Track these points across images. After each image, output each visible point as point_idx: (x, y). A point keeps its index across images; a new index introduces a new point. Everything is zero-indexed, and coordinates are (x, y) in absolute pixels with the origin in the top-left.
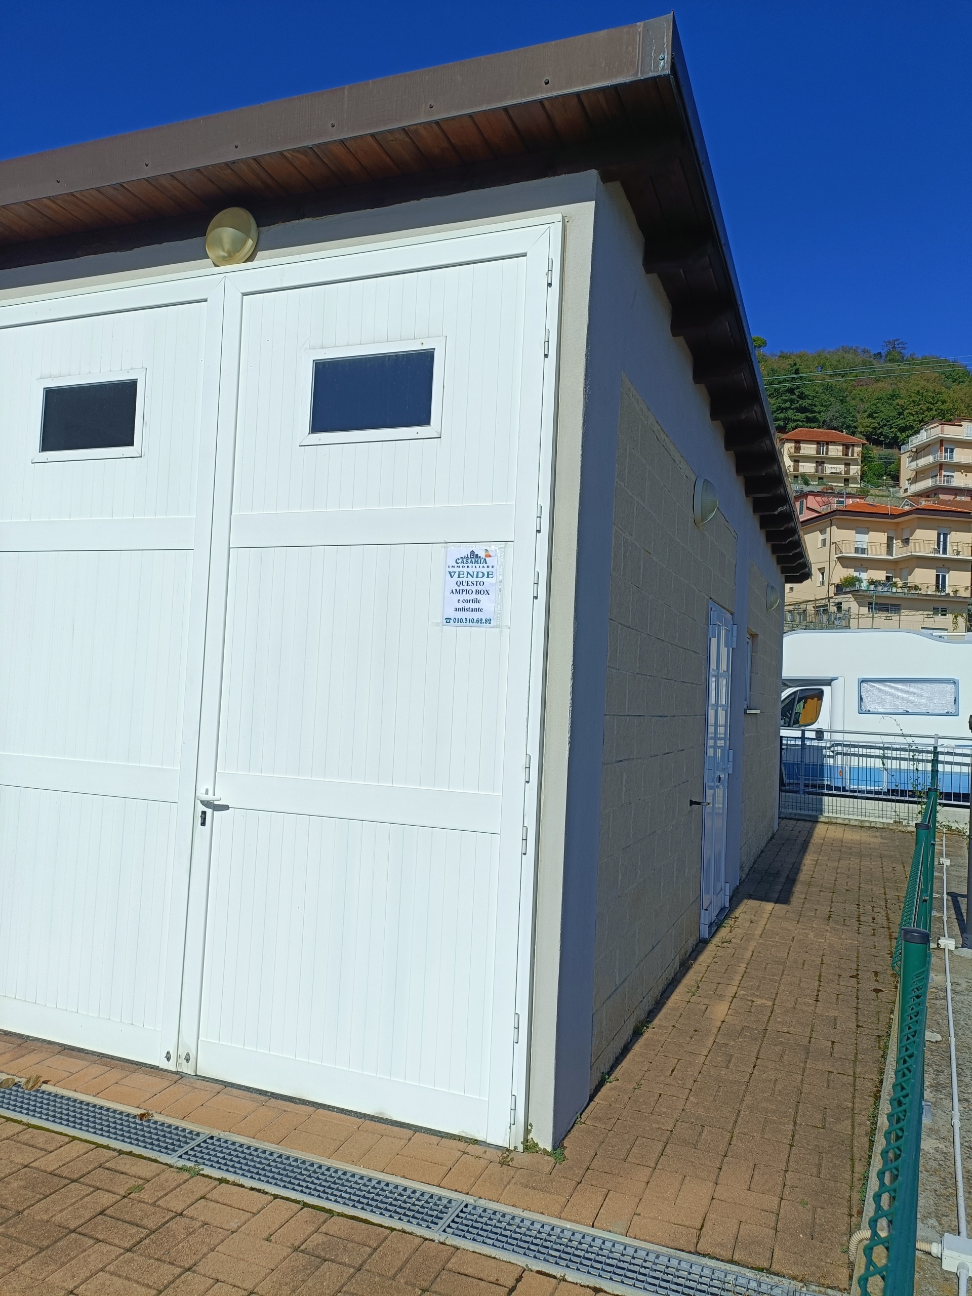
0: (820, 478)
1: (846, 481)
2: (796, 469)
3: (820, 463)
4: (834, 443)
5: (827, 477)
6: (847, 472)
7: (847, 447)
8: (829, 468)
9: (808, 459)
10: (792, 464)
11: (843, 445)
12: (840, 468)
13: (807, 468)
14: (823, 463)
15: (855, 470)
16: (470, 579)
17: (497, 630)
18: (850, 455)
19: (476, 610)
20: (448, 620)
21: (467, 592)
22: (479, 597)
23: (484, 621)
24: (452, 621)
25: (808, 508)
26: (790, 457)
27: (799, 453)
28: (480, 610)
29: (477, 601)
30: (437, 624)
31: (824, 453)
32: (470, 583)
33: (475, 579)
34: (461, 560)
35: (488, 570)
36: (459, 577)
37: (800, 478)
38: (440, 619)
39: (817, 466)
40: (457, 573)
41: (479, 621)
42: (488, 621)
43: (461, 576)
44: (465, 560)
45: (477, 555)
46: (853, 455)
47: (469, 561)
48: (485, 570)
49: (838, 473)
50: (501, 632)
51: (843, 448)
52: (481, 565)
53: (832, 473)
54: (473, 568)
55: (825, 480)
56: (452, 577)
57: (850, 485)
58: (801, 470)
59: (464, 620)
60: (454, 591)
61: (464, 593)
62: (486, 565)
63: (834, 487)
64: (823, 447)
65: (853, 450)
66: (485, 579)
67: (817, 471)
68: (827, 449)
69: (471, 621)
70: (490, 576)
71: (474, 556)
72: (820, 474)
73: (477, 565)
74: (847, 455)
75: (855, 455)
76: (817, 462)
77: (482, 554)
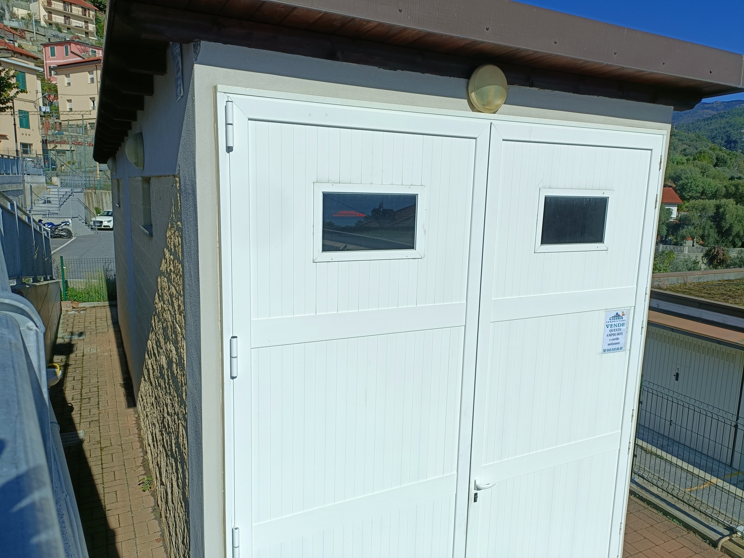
0: (68, 29)
1: (87, 33)
2: (50, 18)
3: (67, 17)
4: (76, 5)
5: (73, 28)
6: (87, 28)
7: (85, 9)
8: (75, 23)
9: (58, 12)
10: (47, 14)
11: (82, 8)
12: (81, 24)
13: (59, 19)
14: (69, 18)
15: (92, 27)
16: (616, 328)
17: (624, 352)
18: (87, 15)
19: (616, 344)
20: (604, 351)
21: (614, 335)
22: (619, 336)
23: (619, 349)
24: (606, 351)
25: (72, 52)
26: (45, 9)
27: (51, 7)
28: (619, 343)
29: (618, 339)
30: (600, 354)
31: (69, 11)
32: (615, 330)
33: (617, 328)
34: (612, 318)
35: (623, 322)
36: (611, 327)
37: (54, 26)
38: (601, 350)
39: (65, 20)
40: (610, 325)
41: (618, 349)
42: (621, 348)
43: (612, 326)
44: (614, 318)
45: (619, 315)
46: (89, 16)
47: (615, 318)
48: (622, 323)
49: (81, 27)
50: (626, 353)
51: (82, 10)
52: (620, 320)
53: (76, 26)
54: (618, 322)
55: (72, 30)
56: (608, 328)
57: (90, 37)
58: (54, 20)
59: (612, 350)
60: (608, 335)
61: (613, 335)
62: (622, 320)
63: (80, 37)
64: (68, 6)
65: (89, 13)
66: (621, 327)
67: (65, 23)
68: (71, 8)
69: (614, 349)
70: (624, 325)
71: (617, 315)
72: (67, 25)
73: (619, 320)
74: (85, 15)
75: (91, 16)
76: (65, 16)
77: (621, 314)
